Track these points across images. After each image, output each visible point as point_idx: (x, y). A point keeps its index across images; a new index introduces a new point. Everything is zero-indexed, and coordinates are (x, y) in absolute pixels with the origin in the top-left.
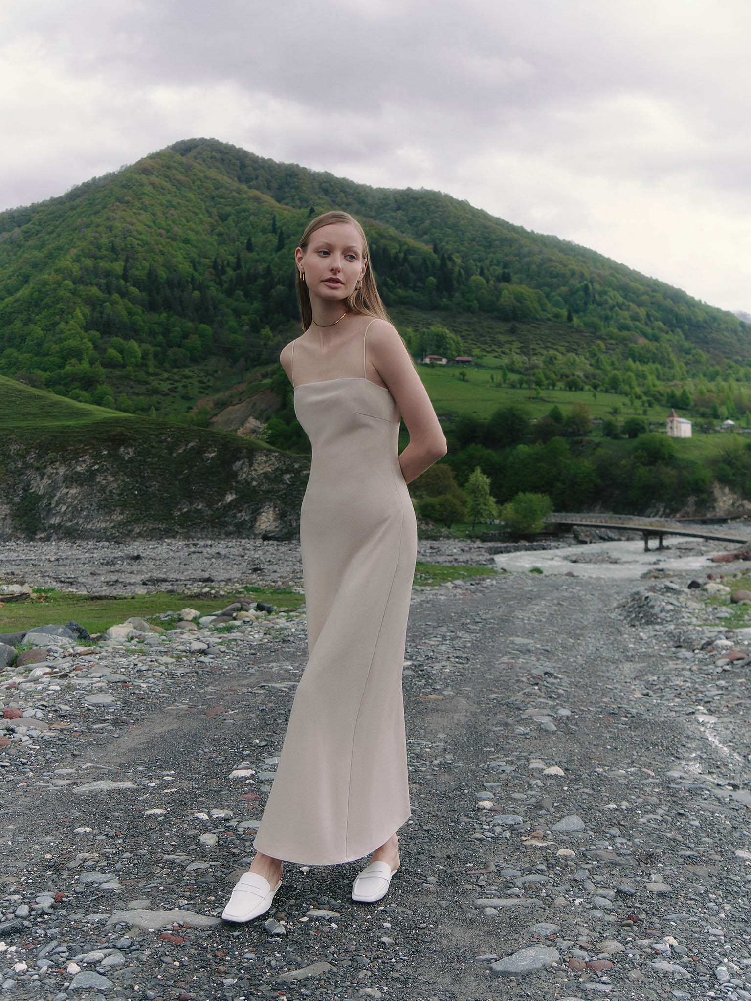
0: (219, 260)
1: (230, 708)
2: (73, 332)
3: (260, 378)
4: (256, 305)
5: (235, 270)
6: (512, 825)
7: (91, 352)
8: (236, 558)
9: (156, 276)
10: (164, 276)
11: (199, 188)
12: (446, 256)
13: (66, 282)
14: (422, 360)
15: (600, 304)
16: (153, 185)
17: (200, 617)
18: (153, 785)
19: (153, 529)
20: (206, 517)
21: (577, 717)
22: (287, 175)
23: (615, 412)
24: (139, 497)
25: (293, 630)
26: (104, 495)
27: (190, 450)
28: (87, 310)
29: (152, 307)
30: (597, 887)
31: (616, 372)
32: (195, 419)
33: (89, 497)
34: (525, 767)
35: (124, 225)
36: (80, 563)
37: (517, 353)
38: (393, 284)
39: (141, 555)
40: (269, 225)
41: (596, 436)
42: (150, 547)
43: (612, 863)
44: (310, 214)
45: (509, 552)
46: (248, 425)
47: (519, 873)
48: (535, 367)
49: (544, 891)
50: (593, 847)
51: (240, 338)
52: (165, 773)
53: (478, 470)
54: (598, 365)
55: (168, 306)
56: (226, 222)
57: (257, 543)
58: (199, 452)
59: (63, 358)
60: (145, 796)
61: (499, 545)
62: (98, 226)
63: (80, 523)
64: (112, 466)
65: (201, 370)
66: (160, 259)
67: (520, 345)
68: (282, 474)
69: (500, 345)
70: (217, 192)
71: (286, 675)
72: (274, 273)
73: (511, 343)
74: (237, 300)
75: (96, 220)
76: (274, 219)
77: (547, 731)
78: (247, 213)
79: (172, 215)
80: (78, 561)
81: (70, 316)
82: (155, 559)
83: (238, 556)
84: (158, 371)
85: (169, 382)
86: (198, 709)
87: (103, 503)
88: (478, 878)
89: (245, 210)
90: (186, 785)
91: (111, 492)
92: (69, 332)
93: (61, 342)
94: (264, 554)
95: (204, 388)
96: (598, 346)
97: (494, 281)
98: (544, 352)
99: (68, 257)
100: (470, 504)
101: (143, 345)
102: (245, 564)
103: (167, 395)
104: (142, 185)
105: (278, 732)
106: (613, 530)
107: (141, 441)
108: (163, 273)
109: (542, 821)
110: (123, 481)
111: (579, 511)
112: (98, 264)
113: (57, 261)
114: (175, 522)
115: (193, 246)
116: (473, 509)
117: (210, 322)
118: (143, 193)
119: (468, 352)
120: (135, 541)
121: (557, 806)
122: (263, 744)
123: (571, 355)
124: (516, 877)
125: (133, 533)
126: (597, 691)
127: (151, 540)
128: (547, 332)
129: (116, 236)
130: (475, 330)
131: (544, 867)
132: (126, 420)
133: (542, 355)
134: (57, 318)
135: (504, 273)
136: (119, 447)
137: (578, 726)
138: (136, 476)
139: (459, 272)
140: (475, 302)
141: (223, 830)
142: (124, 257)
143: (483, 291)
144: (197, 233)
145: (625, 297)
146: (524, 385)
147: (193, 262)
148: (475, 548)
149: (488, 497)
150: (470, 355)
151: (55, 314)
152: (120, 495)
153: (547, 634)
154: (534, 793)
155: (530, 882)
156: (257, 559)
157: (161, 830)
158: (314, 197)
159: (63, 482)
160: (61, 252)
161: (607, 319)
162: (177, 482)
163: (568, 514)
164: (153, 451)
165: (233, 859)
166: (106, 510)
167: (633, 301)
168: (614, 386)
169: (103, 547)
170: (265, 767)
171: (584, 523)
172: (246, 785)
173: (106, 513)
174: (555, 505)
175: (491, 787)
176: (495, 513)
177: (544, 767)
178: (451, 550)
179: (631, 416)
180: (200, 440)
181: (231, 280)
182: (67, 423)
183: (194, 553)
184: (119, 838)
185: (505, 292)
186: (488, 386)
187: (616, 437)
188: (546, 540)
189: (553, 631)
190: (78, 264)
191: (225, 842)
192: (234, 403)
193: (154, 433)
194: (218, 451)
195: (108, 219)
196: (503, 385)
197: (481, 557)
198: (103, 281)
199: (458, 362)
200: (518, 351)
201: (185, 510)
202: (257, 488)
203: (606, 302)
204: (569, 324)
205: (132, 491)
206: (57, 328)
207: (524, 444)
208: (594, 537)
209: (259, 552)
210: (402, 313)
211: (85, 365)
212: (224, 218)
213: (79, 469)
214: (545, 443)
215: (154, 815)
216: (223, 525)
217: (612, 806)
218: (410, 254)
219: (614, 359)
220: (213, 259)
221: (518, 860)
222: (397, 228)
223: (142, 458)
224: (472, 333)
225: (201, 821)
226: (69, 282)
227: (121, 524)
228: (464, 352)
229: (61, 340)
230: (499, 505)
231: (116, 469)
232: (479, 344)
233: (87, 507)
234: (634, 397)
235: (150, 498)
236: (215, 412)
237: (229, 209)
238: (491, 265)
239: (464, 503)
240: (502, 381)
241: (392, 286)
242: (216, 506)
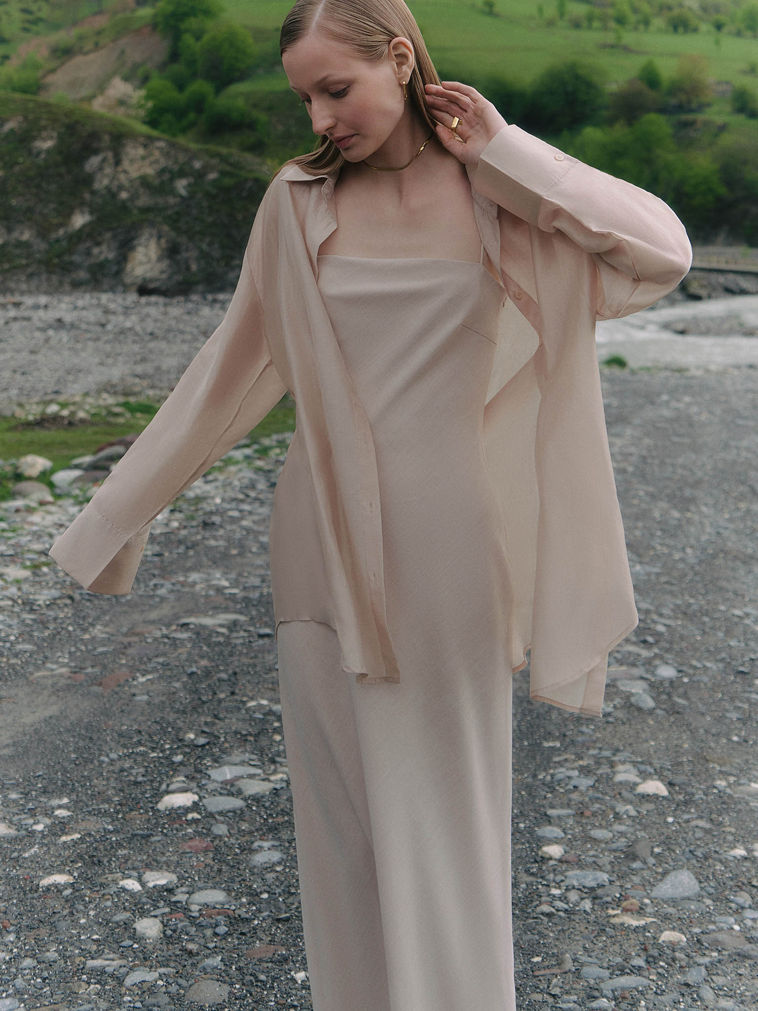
1: (138, 670)
6: (592, 889)
8: (92, 328)
17: (53, 471)
18: (39, 827)
20: (38, 256)
21: (686, 680)
23: (753, 70)
25: (218, 500)
27: (7, 134)
30: (718, 995)
32: (15, 78)
34: (609, 778)
41: (720, 113)
43: (739, 955)
46: (111, 91)
47: (606, 973)
49: (643, 1003)
50: (712, 927)
52: (55, 802)
57: (129, 300)
58: (24, 139)
60: (32, 851)
68: (172, 179)
71: (219, 600)
77: (640, 709)
83: (95, 324)
86: (86, 674)
88: (549, 982)
90: (93, 825)
94: (142, 320)
95: (32, 23)
105: (221, 716)
106: (748, 277)
109: (637, 879)
121: (659, 854)
122: (202, 741)
124: (602, 980)
126: (718, 624)
131: (640, 962)
137: (688, 699)
141: (167, 910)
146: (596, 24)
153: (636, 502)
154: (622, 828)
155: (623, 989)
157: (72, 914)
165: (190, 962)
168: (752, 25)
170: (211, 786)
172: (189, 823)
175: (559, 817)
177: (638, 780)
180: (25, 118)
183: (15, 319)
184: (9, 932)
186: (533, 25)
189: (647, 493)
191: (174, 931)
192: (86, 49)
194: (61, 138)
196: (560, 24)
202: (129, 204)
207: (596, 125)
208: (714, 289)
209: (133, 317)
214: (630, 124)
215: (56, 885)
216: (67, 268)
217: (740, 852)
221: (604, 949)
225: (132, 894)
236: (52, 65)
240: (557, 15)
242: (54, 236)
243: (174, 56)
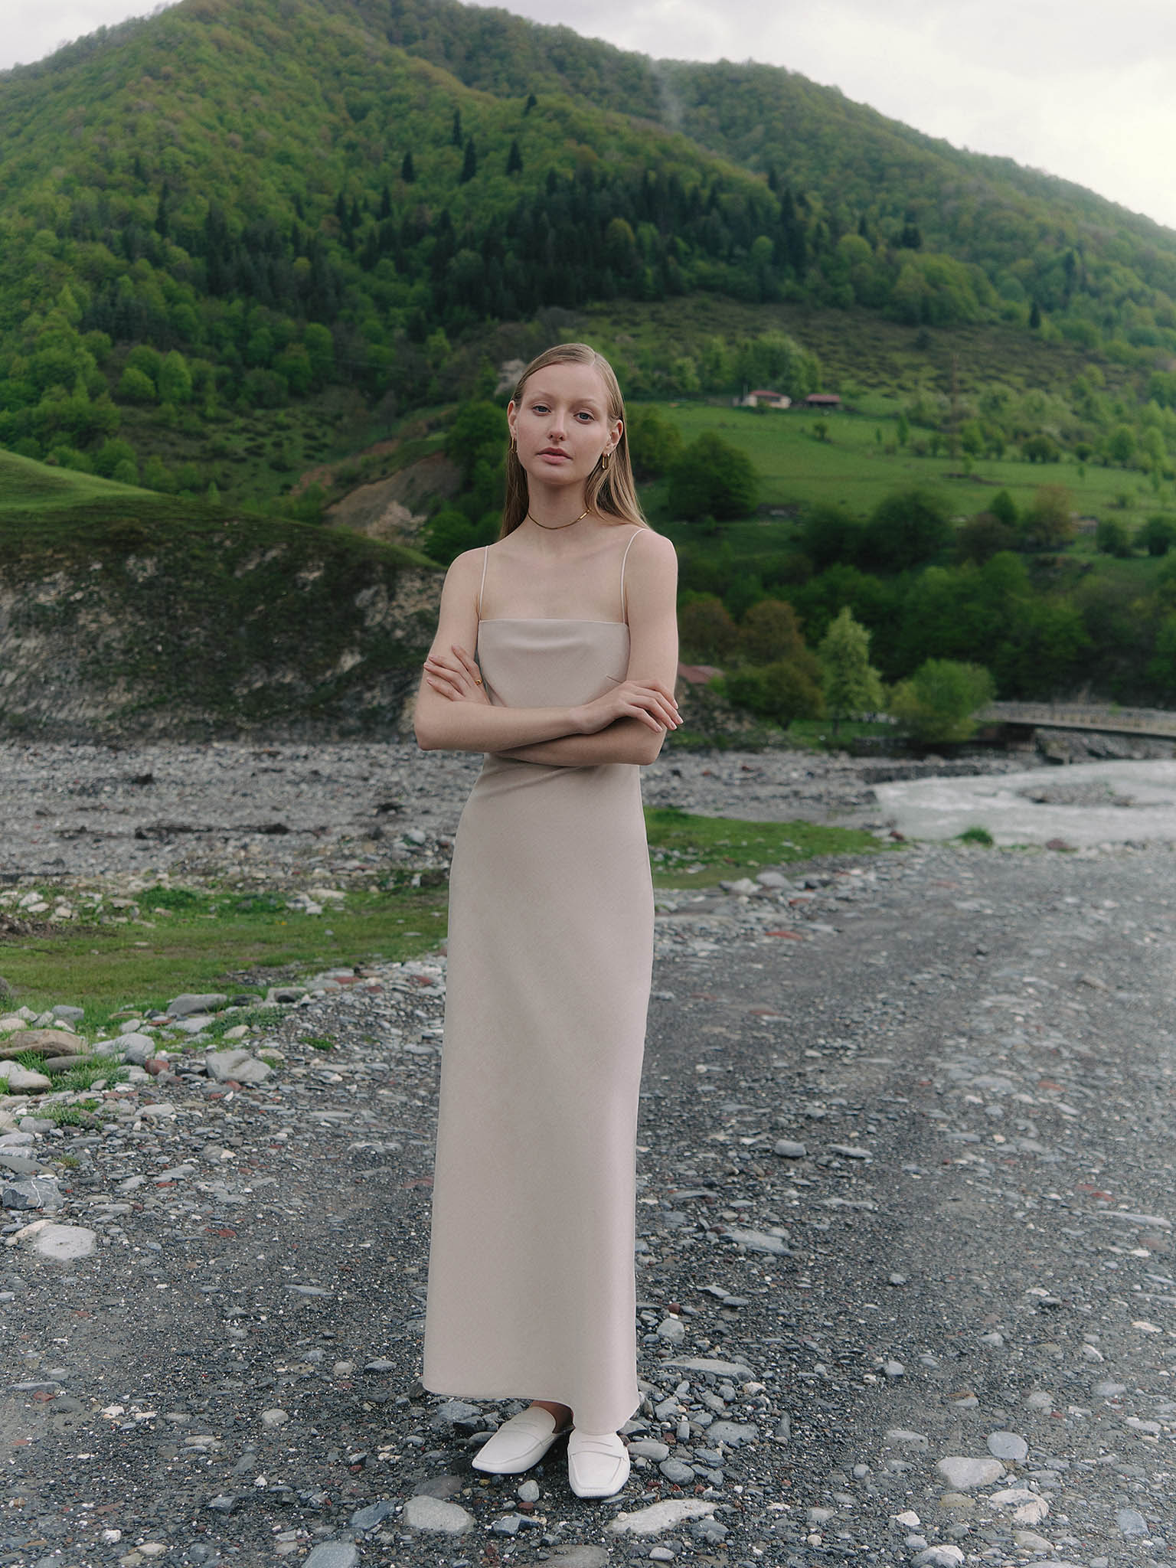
0: (347, 197)
2: (57, 332)
3: (425, 430)
4: (420, 287)
5: (378, 218)
7: (93, 372)
8: (352, 782)
9: (223, 227)
10: (240, 227)
11: (309, 52)
12: (793, 196)
13: (44, 233)
14: (742, 399)
15: (1095, 294)
16: (219, 45)
19: (192, 722)
20: (302, 700)
22: (484, 32)
23: (1122, 504)
24: (164, 658)
26: (93, 653)
27: (270, 564)
28: (85, 290)
29: (213, 286)
31: (1125, 426)
32: (296, 508)
33: (64, 655)
35: (159, 122)
36: (25, 790)
37: (929, 389)
38: (689, 250)
39: (156, 774)
40: (447, 128)
41: (1084, 551)
42: (181, 758)
44: (528, 108)
45: (905, 778)
46: (388, 518)
48: (963, 415)
51: (387, 351)
53: (846, 614)
54: (1088, 413)
55: (247, 288)
56: (363, 122)
57: (402, 752)
58: (288, 569)
59: (36, 383)
61: (885, 763)
62: (107, 122)
63: (44, 707)
64: (111, 596)
65: (311, 414)
66: (231, 192)
67: (935, 373)
69: (895, 371)
70: (345, 61)
72: (456, 225)
73: (916, 368)
74: (381, 277)
75: (104, 110)
76: (457, 117)
78: (404, 106)
79: (256, 105)
80: (22, 786)
81: (51, 301)
82: (183, 784)
83: (356, 778)
84: (226, 413)
85: (246, 435)
87: (90, 668)
89: (400, 99)
91: (107, 646)
92: (48, 333)
93: (33, 352)
94: (412, 774)
95: (316, 450)
96: (1091, 375)
97: (887, 246)
98: (982, 387)
99: (48, 183)
100: (830, 680)
101: (196, 361)
102: (371, 795)
103: (242, 460)
104: (196, 43)
106: (1117, 738)
107: (170, 545)
108: (235, 220)
110: (133, 625)
111: (1046, 699)
112: (109, 197)
113: (24, 190)
114: (237, 709)
115: (298, 168)
116: (834, 692)
117: (329, 320)
118: (199, 60)
119: (832, 386)
120: (154, 744)
123: (1036, 393)
125: (152, 729)
127: (187, 744)
128: (988, 347)
129: (143, 145)
130: (847, 343)
132: (140, 501)
133: (977, 392)
134: (26, 302)
135: (906, 231)
136: (126, 557)
138: (160, 615)
139: (819, 227)
140: (849, 287)
142: (159, 187)
143: (863, 265)
144: (304, 141)
145: (1147, 280)
146: (941, 451)
147: (296, 200)
148: (837, 771)
149: (865, 667)
150: (838, 392)
151: (20, 297)
152: (127, 652)
156: (397, 784)
158: (538, 76)
159: (10, 625)
160: (36, 173)
161: (1108, 322)
162: (242, 630)
163: (1024, 705)
164: (195, 566)
166: (98, 683)
167: (1163, 288)
168: (1120, 454)
169: (82, 758)
171: (1057, 722)
173: (97, 689)
174: (999, 686)
176: (878, 700)
178: (787, 773)
179: (1152, 514)
180: (290, 545)
181: (371, 237)
182: (21, 507)
183: (266, 771)
185: (908, 269)
186: (870, 451)
187: (1123, 553)
188: (980, 755)
190: (68, 199)
192: (372, 477)
193: (198, 529)
194: (327, 567)
195: (128, 109)
196: (900, 451)
197: (847, 790)
198: (116, 233)
199: (811, 404)
200: (931, 384)
201: (259, 684)
202: (404, 643)
203: (1108, 289)
204: (1034, 332)
205: (150, 645)
206: (24, 324)
207: (939, 564)
208: (1077, 751)
209: (402, 771)
210: (704, 308)
211: (80, 398)
212: (358, 113)
213: (42, 598)
214: (980, 563)
216: (335, 714)
218: (723, 190)
219: (1121, 400)
220: (336, 195)
222: (698, 140)
223: (172, 580)
224: (842, 349)
226: (48, 233)
227: (128, 709)
228: (825, 386)
229: (31, 349)
230: (887, 686)
231: (119, 602)
232: (853, 370)
233: (59, 677)
234: (1160, 477)
235: (187, 661)
236: (336, 495)
237: (367, 96)
238: (881, 215)
239: (817, 680)
240: (898, 442)
241: (686, 254)
242: (320, 678)
243: (468, 485)
